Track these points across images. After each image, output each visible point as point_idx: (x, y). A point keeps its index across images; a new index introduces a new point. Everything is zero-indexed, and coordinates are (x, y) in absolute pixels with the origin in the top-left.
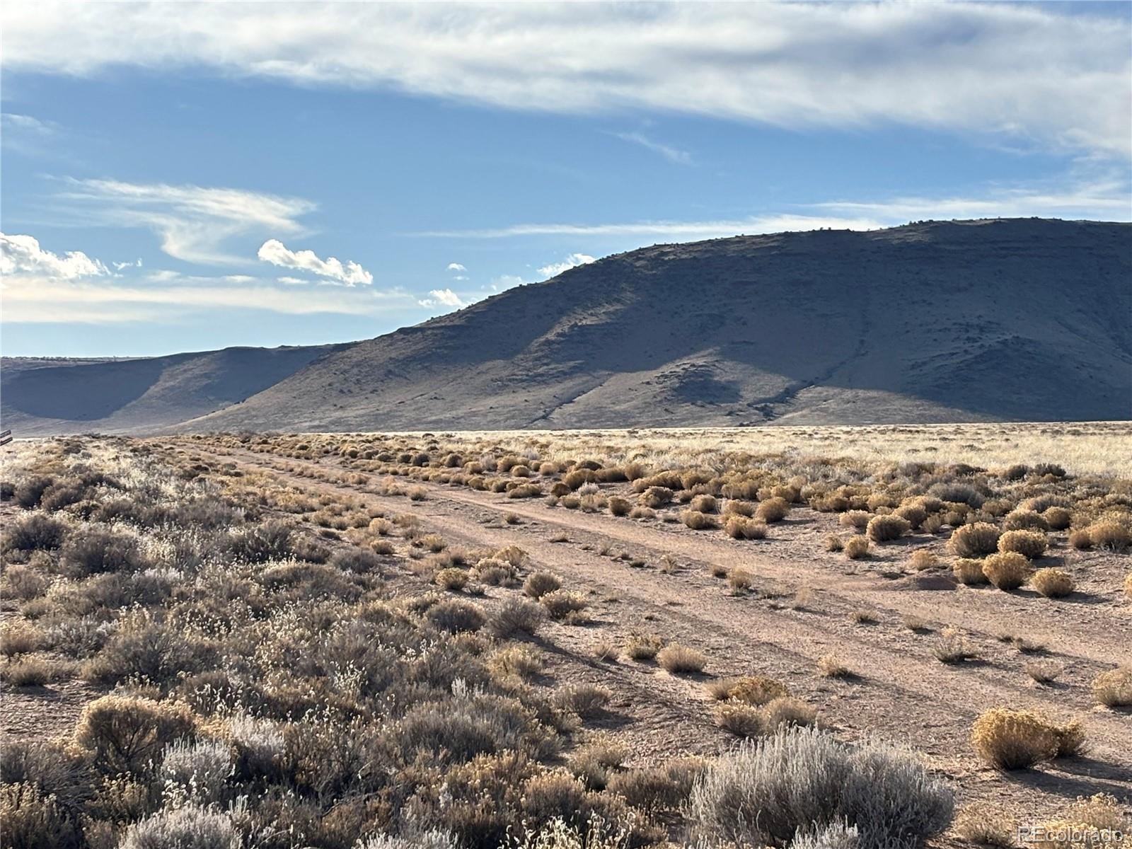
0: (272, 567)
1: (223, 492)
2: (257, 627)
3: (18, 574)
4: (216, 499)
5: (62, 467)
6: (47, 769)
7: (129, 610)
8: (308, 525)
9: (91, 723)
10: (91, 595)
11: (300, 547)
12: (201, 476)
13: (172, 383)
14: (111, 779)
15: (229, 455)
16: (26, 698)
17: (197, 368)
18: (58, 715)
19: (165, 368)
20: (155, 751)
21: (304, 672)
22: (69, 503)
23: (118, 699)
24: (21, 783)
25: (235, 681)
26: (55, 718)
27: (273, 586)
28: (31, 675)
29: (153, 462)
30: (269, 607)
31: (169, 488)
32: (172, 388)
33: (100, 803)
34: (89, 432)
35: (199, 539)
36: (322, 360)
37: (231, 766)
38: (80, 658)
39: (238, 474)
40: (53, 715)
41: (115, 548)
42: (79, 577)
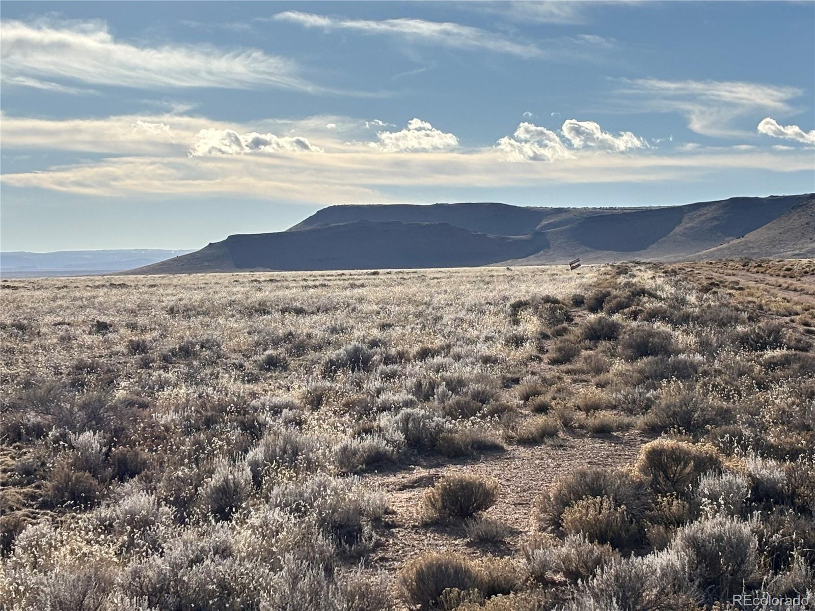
0: (769, 354)
1: (731, 301)
2: (761, 396)
3: (590, 357)
4: (726, 306)
5: (616, 283)
6: (618, 488)
7: (669, 382)
8: (794, 325)
9: (648, 458)
10: (641, 371)
11: (789, 340)
12: (715, 289)
13: (691, 224)
14: (663, 497)
15: (734, 275)
16: (600, 441)
17: (709, 213)
18: (622, 453)
19: (686, 213)
20: (693, 479)
21: (796, 428)
22: (622, 308)
23: (665, 442)
24: (602, 497)
25: (747, 432)
26: (620, 455)
27: (770, 367)
28: (602, 426)
29: (680, 280)
30: (768, 382)
31: (692, 298)
32: (691, 228)
33: (655, 513)
34: (633, 259)
35: (715, 334)
36: (801, 206)
37: (747, 491)
38: (635, 415)
39: (740, 289)
40: (618, 453)
41: (656, 340)
42: (631, 359)
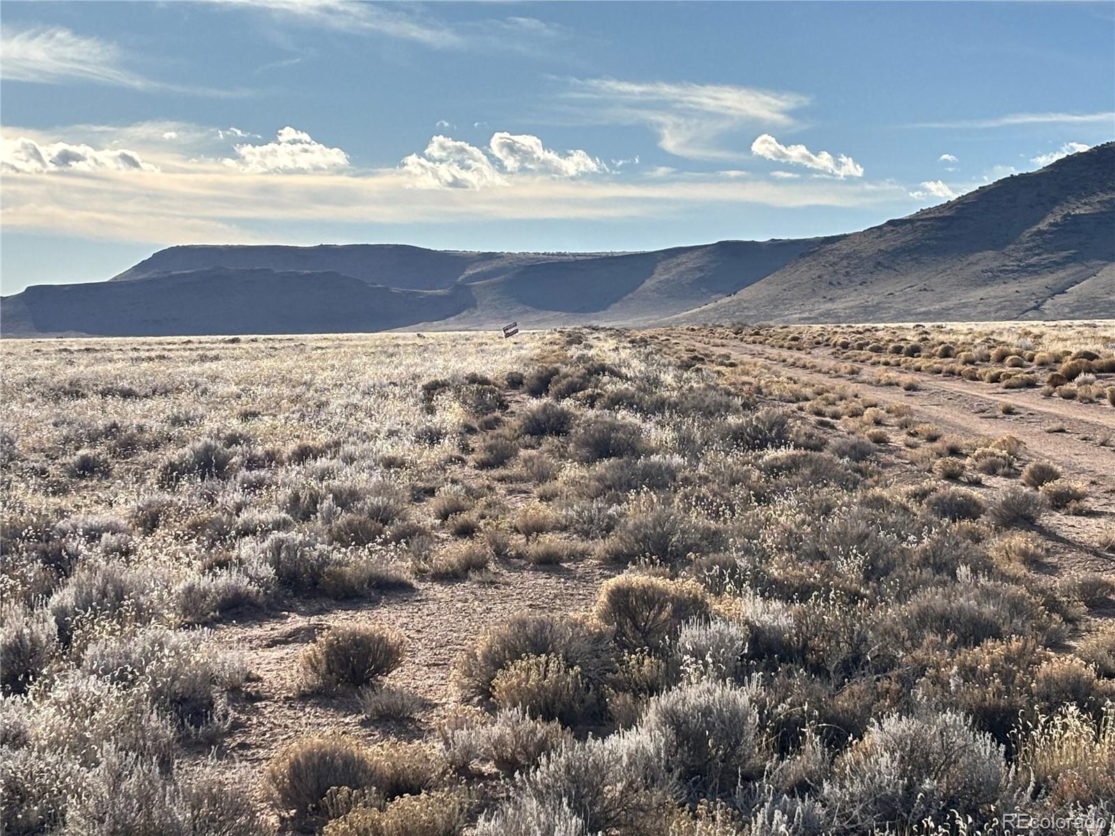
0: (770, 454)
1: (719, 382)
2: (759, 511)
3: (531, 458)
4: (714, 388)
5: (566, 357)
6: (570, 642)
7: (638, 493)
8: (803, 414)
9: (610, 599)
10: (600, 479)
11: (797, 435)
12: (698, 366)
13: (666, 276)
14: (630, 654)
15: (723, 346)
16: (544, 575)
17: (689, 262)
18: (575, 592)
19: (659, 261)
20: (670, 628)
21: (808, 556)
22: (576, 391)
23: (634, 577)
24: (548, 655)
25: (742, 563)
26: (572, 595)
27: (772, 472)
28: (548, 554)
29: (652, 353)
30: (769, 493)
31: (668, 378)
32: (667, 281)
33: (620, 676)
34: (589, 324)
35: (699, 427)
36: (811, 253)
37: (744, 644)
38: (593, 539)
39: (732, 365)
40: (570, 592)
41: (620, 435)
42: (587, 461)
